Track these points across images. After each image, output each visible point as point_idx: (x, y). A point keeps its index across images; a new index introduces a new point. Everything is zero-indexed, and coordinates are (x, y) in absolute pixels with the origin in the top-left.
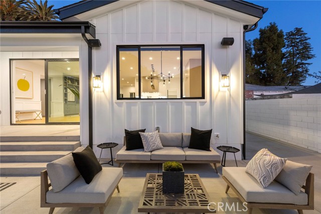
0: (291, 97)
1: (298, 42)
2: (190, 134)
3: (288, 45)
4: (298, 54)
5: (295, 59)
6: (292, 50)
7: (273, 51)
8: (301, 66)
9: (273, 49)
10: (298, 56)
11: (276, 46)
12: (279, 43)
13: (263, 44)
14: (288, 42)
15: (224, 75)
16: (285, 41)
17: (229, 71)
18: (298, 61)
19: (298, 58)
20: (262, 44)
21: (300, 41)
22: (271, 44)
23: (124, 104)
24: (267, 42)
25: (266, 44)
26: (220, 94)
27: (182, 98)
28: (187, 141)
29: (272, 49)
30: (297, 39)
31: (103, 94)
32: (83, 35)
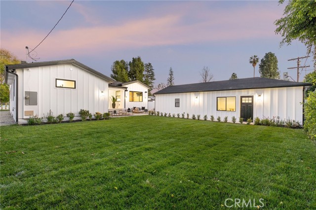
32: (126, 89)
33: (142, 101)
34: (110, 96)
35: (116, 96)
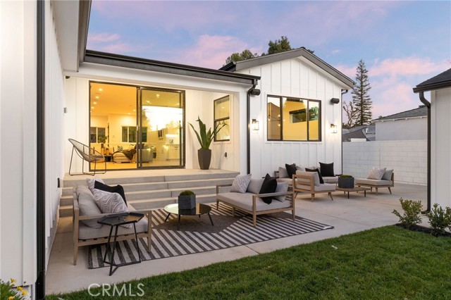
2: (320, 167)
15: (332, 125)
17: (334, 121)
23: (272, 144)
26: (330, 138)
31: (257, 136)
32: (254, 86)
33: (320, 140)
34: (192, 120)
35: (215, 122)
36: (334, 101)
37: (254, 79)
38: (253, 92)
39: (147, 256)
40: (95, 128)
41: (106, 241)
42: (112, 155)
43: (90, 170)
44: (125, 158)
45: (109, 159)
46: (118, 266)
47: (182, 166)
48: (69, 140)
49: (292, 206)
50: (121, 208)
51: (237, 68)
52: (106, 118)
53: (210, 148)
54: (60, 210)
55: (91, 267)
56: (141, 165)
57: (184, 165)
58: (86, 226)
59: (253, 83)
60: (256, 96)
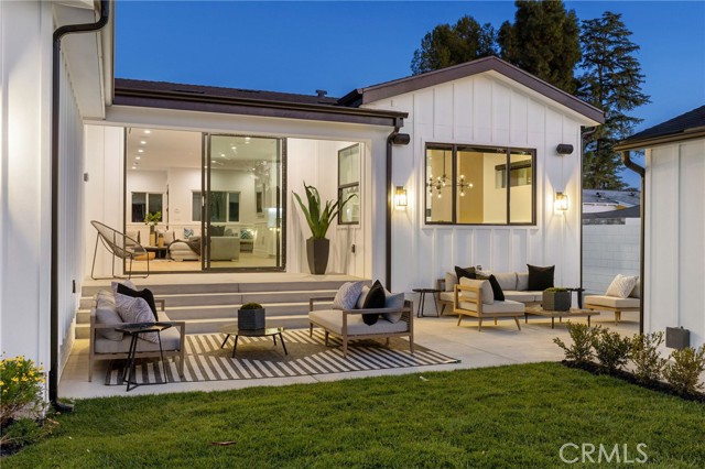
0: (623, 223)
1: (612, 54)
2: (527, 273)
3: (587, 56)
4: (612, 87)
5: (604, 102)
6: (597, 75)
7: (552, 73)
8: (618, 123)
9: (553, 66)
10: (610, 93)
11: (561, 57)
12: (567, 51)
13: (528, 46)
14: (589, 48)
15: (559, 194)
16: (582, 44)
17: (564, 188)
18: (612, 108)
19: (612, 99)
20: (522, 46)
21: (618, 50)
22: (549, 52)
23: (435, 231)
24: (537, 43)
25: (535, 50)
26: (554, 219)
27: (509, 224)
28: (524, 282)
29: (550, 63)
30: (610, 43)
31: (405, 215)
32: (397, 130)
33: (534, 223)
35: (340, 190)
36: (564, 149)
37: (396, 118)
38: (398, 139)
39: (176, 377)
40: (145, 194)
41: (126, 356)
42: (169, 246)
43: (125, 273)
44: (190, 252)
45: (162, 253)
46: (137, 385)
47: (281, 269)
48: (92, 222)
49: (409, 330)
50: (146, 317)
51: (365, 99)
52: (162, 174)
53: (327, 237)
54: (76, 329)
55: (108, 384)
56: (209, 265)
57: (284, 266)
58: (105, 338)
59: (394, 124)
60: (405, 146)
